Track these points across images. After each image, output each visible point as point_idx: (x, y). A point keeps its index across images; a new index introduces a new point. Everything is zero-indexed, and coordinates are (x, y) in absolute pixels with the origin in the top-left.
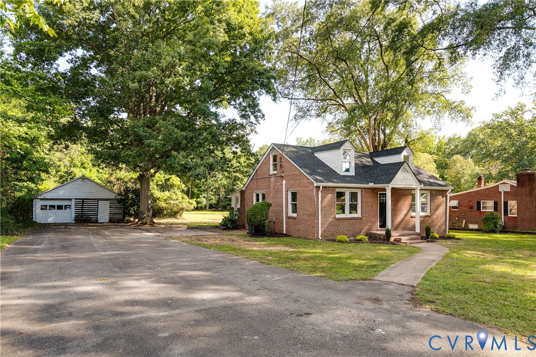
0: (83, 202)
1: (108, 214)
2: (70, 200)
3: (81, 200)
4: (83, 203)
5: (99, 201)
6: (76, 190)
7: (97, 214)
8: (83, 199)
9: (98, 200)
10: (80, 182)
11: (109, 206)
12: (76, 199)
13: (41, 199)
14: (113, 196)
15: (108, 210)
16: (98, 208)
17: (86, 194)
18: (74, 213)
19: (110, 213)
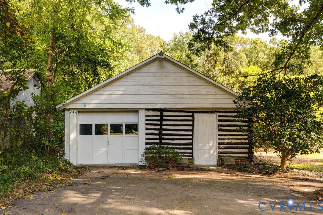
0: (162, 116)
1: (216, 145)
2: (135, 111)
3: (158, 113)
4: (162, 120)
5: (196, 115)
6: (147, 88)
7: (192, 144)
8: (162, 110)
9: (193, 111)
10: (154, 70)
11: (216, 127)
12: (147, 110)
13: (81, 111)
14: (228, 103)
15: (216, 137)
16: (192, 130)
17: (167, 97)
18: (144, 141)
19: (220, 144)
